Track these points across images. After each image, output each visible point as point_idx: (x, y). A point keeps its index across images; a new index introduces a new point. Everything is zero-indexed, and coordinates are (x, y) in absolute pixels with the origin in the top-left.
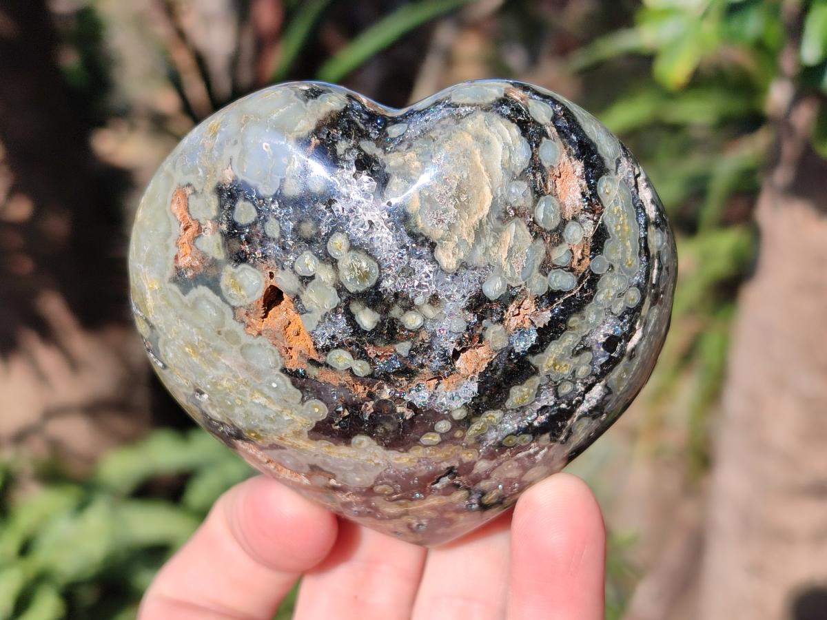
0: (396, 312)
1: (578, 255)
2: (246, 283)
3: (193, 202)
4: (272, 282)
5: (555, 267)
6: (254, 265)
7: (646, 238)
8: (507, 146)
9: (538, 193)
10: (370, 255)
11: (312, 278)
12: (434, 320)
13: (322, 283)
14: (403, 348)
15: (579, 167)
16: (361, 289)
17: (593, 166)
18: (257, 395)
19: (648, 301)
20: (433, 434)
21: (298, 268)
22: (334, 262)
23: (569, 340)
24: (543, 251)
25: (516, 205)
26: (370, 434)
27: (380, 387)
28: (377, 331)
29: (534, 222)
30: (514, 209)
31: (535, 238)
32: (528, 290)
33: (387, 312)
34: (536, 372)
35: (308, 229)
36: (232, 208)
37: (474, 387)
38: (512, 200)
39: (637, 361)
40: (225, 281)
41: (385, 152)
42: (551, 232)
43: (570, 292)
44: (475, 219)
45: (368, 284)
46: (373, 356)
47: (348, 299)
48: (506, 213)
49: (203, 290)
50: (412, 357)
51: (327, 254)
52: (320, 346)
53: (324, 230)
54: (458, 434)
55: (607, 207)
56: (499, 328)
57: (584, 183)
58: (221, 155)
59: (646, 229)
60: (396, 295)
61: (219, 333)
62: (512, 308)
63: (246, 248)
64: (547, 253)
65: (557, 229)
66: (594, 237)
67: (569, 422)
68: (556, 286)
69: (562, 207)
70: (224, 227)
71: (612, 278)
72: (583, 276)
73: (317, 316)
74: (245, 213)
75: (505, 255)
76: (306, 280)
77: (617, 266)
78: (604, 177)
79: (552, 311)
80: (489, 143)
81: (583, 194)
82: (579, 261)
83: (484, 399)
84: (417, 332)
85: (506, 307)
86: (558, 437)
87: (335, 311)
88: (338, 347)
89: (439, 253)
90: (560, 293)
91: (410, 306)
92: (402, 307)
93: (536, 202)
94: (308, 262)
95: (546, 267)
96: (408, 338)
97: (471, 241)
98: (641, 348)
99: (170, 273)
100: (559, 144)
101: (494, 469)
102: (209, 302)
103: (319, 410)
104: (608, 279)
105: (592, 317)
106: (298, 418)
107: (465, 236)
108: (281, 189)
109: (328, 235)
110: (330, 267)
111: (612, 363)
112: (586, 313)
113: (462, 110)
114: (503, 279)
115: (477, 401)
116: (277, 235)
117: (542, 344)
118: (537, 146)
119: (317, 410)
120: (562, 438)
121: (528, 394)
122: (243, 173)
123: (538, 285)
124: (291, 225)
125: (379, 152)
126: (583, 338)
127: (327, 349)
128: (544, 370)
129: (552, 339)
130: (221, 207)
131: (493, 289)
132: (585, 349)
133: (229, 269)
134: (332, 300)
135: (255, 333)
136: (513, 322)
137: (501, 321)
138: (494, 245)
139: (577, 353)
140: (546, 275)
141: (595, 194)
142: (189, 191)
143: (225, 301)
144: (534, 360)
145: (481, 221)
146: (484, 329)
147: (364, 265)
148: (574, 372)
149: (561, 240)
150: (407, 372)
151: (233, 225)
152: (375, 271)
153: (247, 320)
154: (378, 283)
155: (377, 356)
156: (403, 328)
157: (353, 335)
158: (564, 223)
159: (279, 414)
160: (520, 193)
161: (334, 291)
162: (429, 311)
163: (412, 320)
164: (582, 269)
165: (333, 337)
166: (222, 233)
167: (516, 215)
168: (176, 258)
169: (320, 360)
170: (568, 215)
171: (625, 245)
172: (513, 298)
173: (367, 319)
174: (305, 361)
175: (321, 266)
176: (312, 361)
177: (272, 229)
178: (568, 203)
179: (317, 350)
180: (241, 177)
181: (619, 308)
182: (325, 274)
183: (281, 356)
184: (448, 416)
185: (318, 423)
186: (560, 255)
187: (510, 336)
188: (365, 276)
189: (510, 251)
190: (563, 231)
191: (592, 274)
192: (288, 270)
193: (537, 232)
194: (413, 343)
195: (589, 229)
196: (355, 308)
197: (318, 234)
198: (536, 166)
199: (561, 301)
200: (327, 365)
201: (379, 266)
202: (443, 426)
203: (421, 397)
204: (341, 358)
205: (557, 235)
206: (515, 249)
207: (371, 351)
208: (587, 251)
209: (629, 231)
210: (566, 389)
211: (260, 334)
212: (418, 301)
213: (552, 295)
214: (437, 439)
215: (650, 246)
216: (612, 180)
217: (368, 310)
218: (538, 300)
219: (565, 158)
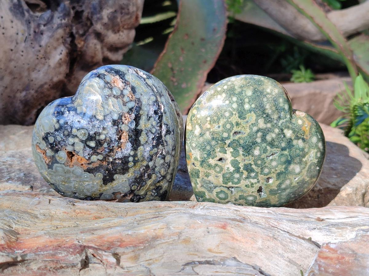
0: (97, 138)
1: (130, 96)
2: (62, 156)
3: (41, 146)
4: (67, 151)
5: (127, 102)
6: (61, 150)
7: (146, 83)
8: (97, 83)
9: (111, 89)
10: (83, 129)
11: (74, 143)
12: (107, 134)
13: (77, 143)
14: (105, 145)
15: (118, 77)
16: (86, 138)
17: (121, 75)
18: (85, 183)
19: (158, 97)
20: (130, 163)
21: (70, 143)
22: (76, 136)
23: (144, 118)
24: (121, 101)
25: (107, 94)
26: (116, 173)
27: (108, 159)
28: (97, 145)
29: (114, 95)
30: (107, 96)
31: (117, 99)
32: (124, 112)
33: (95, 139)
34: (142, 131)
35: (66, 133)
36: (48, 141)
37: (130, 144)
38: (106, 94)
39: (168, 113)
40: (58, 159)
41: (73, 104)
42: (120, 95)
43: (135, 106)
44: (100, 104)
45: (87, 135)
46: (100, 152)
47: (85, 142)
48: (106, 98)
49: (55, 165)
50: (109, 146)
51: (73, 135)
52: (87, 158)
53: (70, 130)
54: (136, 159)
55: (130, 81)
56: (124, 125)
57: (121, 80)
58: (39, 131)
59: (145, 81)
60: (95, 134)
61: (65, 173)
62: (123, 118)
63: (57, 147)
64: (122, 100)
65: (121, 94)
66: (132, 90)
67: (163, 139)
68: (130, 107)
69: (119, 88)
70: (49, 146)
71: (143, 97)
72: (135, 101)
73: (81, 152)
74: (51, 139)
75: (113, 107)
76: (73, 145)
77: (143, 93)
78: (126, 75)
79: (134, 113)
80: (93, 85)
81: (123, 82)
82: (132, 98)
83: (135, 145)
84: (106, 139)
85: (122, 119)
86: (164, 144)
87: (84, 147)
88: (91, 155)
89: (97, 117)
90: (133, 108)
91: (100, 134)
92: (98, 135)
93: (112, 91)
94: (71, 140)
95: (125, 104)
96: (105, 142)
97: (102, 109)
98: (166, 109)
99: (47, 167)
100: (110, 75)
101: (155, 163)
102: (58, 167)
103: (100, 175)
104: (143, 98)
105: (145, 109)
106: (97, 181)
107: (100, 109)
108: (55, 128)
109: (71, 131)
110: (76, 138)
111: (161, 117)
112: (143, 109)
113: (84, 83)
114: (116, 113)
115: (134, 147)
116: (61, 139)
117: (138, 123)
118: (104, 78)
119: (99, 176)
120: (165, 144)
121: (145, 137)
122: (46, 131)
123: (126, 109)
124: (62, 135)
125: (72, 105)
126: (147, 115)
127: (89, 158)
128: (144, 129)
129: (139, 120)
130: (46, 142)
131: (116, 117)
132: (150, 117)
133: (57, 155)
134: (82, 145)
135: (72, 166)
136: (126, 122)
137: (123, 123)
138: (108, 107)
139: (149, 120)
140: (126, 106)
141: (126, 80)
142: (38, 144)
143: (61, 164)
144: (139, 128)
145: (102, 103)
146: (120, 128)
147: (83, 132)
148: (152, 125)
149: (124, 96)
150: (111, 150)
151: (51, 144)
152: (86, 131)
153: (68, 165)
154: (89, 134)
155: (101, 151)
156: (102, 140)
157: (92, 150)
158: (122, 91)
159: (93, 184)
160: (107, 92)
161: (81, 143)
162: (105, 132)
163: (102, 137)
164: (134, 99)
165: (89, 154)
166: (50, 148)
167: (109, 97)
168: (46, 162)
169: (90, 162)
170: (122, 89)
171: (141, 87)
172: (122, 116)
173: (92, 144)
174: (87, 165)
175: (74, 139)
176: (89, 164)
177: (59, 139)
178: (120, 86)
179: (87, 160)
180: (46, 132)
181: (151, 103)
182: (76, 140)
183: (81, 168)
184: (130, 155)
185: (103, 179)
186: (126, 99)
187: (128, 125)
188: (85, 134)
189: (113, 106)
190: (123, 93)
191: (137, 99)
192: (68, 145)
193: (117, 97)
194: (107, 142)
195: (129, 89)
196: (88, 143)
197: (69, 132)
198: (107, 83)
199: (134, 109)
200: (93, 162)
201: (87, 130)
202: (131, 159)
203: (119, 155)
204: (94, 158)
205: (122, 95)
206: (114, 104)
207: (99, 151)
208: (132, 94)
209: (140, 83)
210: (154, 130)
211: (73, 166)
212: (100, 131)
213: (131, 110)
214: (133, 163)
215: (149, 84)
216: (129, 75)
217: (91, 142)
218: (128, 113)
219: (113, 77)
